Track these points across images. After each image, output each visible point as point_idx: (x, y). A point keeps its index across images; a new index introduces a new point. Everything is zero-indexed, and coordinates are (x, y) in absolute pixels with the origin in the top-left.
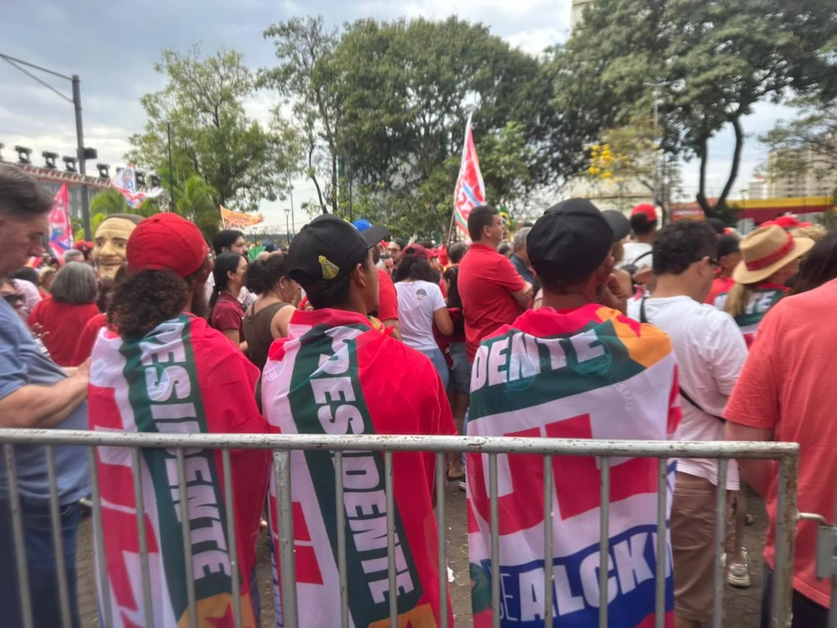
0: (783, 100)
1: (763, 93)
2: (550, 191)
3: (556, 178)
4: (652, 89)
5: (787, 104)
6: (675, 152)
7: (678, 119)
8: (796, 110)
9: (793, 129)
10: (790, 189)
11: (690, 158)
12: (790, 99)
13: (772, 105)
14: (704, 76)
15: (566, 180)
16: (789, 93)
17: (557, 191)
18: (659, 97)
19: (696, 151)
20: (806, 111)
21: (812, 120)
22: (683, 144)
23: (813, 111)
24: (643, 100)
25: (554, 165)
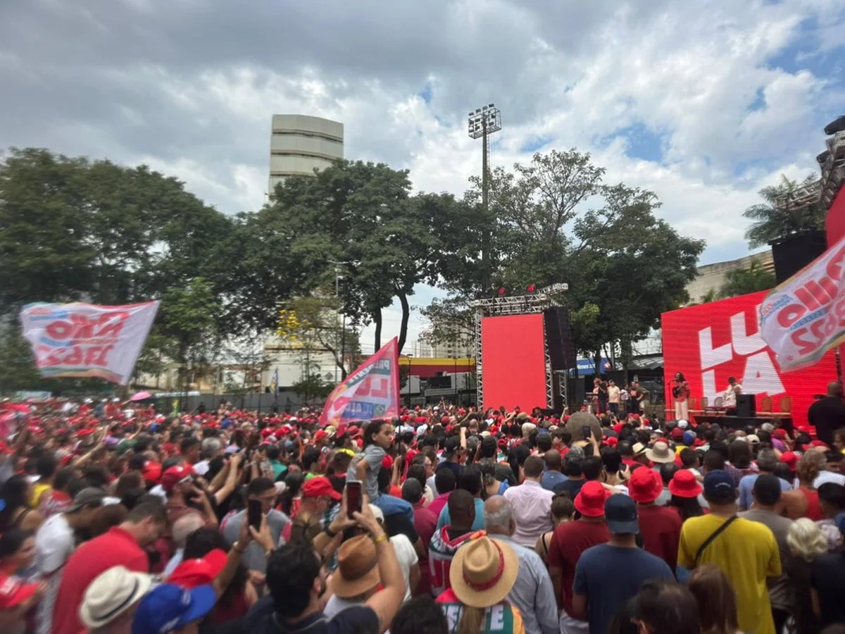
0: (437, 284)
1: (423, 277)
2: (242, 342)
3: (248, 329)
4: (335, 266)
5: (439, 286)
6: (357, 316)
7: (359, 288)
8: (446, 291)
9: (444, 306)
10: (449, 352)
11: (369, 322)
12: (441, 283)
13: (429, 286)
14: (375, 261)
15: (259, 332)
16: (441, 278)
17: (249, 342)
18: (340, 274)
19: (373, 317)
20: (453, 293)
21: (457, 300)
22: (363, 310)
23: (458, 293)
24: (327, 273)
25: (247, 317)
